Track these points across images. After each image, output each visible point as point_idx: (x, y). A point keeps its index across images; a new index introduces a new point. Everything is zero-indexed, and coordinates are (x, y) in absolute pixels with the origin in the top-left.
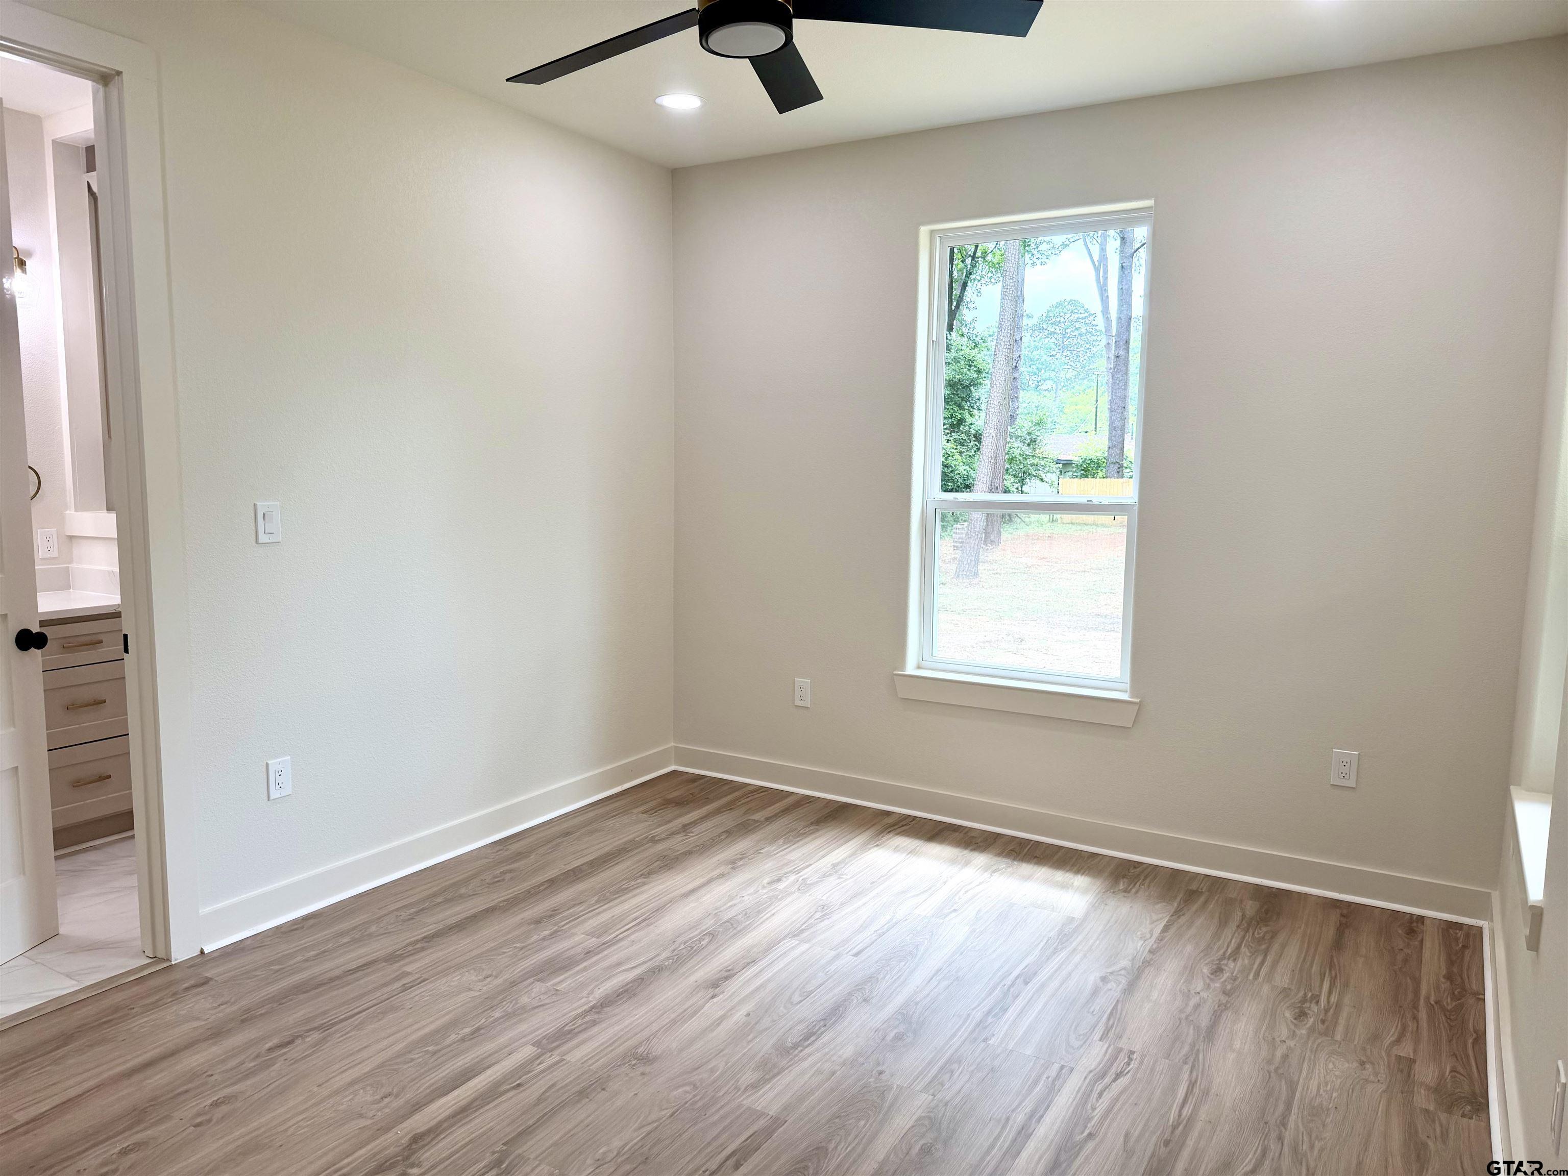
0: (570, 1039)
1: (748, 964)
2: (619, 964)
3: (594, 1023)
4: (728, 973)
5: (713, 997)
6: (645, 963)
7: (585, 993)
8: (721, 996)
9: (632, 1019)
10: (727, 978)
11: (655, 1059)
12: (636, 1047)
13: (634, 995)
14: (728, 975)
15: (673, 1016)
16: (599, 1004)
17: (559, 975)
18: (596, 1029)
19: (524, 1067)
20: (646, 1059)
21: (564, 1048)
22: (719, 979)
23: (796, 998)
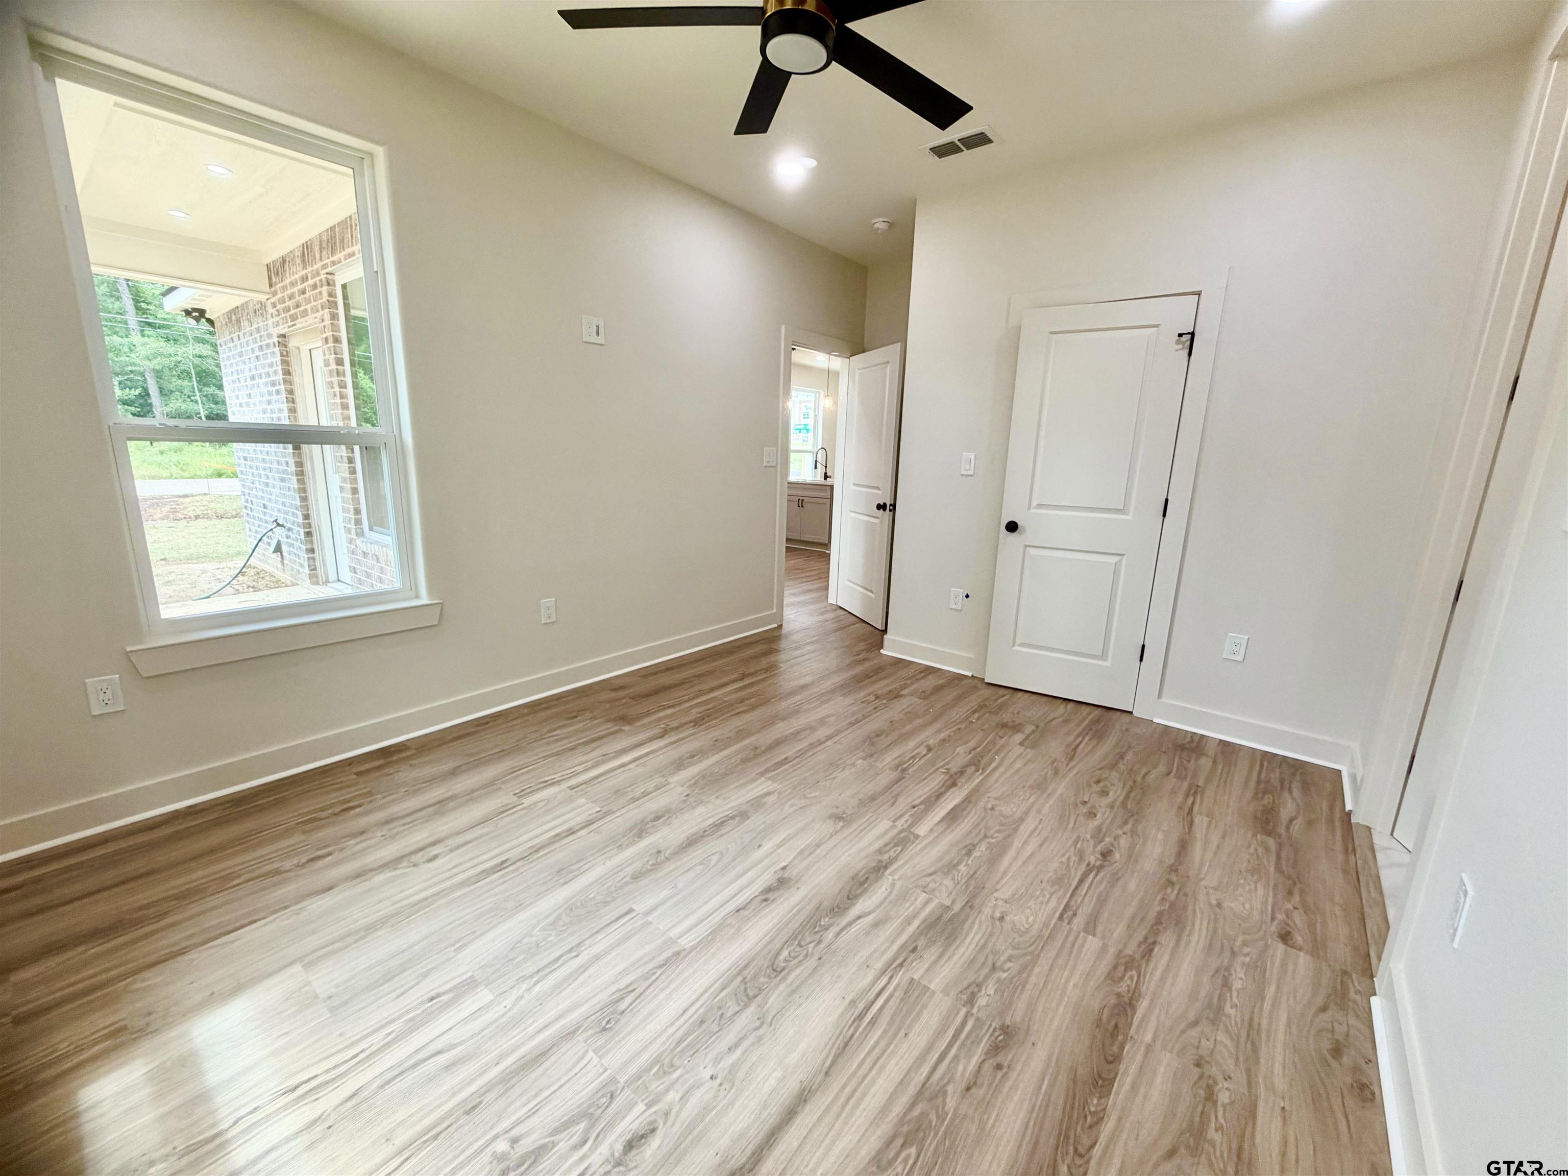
0: (893, 838)
1: (744, 908)
2: (877, 924)
3: (880, 851)
4: (767, 896)
5: (784, 868)
6: (850, 924)
7: (898, 885)
8: (778, 868)
9: (850, 852)
10: (769, 890)
11: (830, 817)
12: (843, 827)
13: (853, 879)
14: (768, 894)
15: (818, 851)
16: (881, 871)
17: (931, 913)
18: (877, 845)
19: (917, 819)
20: (838, 817)
21: (895, 831)
22: (777, 888)
23: (715, 858)
